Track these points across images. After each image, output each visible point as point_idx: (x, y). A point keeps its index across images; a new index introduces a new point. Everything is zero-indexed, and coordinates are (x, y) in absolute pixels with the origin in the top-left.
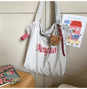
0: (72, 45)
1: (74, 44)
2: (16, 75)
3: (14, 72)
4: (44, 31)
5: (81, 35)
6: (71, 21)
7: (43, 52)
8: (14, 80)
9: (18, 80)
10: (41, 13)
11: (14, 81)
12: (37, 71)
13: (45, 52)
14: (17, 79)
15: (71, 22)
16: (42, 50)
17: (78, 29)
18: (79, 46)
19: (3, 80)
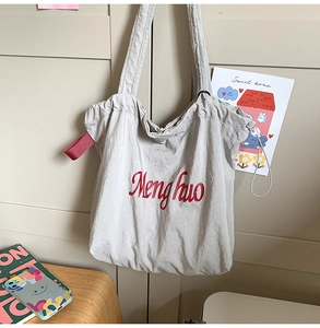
0: (243, 167)
1: (251, 164)
2: (54, 283)
3: (42, 274)
4: (156, 127)
5: (271, 136)
6: (241, 91)
7: (153, 197)
8: (49, 302)
9: (64, 301)
10: (141, 66)
11: (52, 308)
12: (139, 262)
13: (159, 197)
14: (60, 299)
15: (240, 95)
16: (151, 191)
17: (262, 118)
18: (264, 172)
19: (6, 308)
